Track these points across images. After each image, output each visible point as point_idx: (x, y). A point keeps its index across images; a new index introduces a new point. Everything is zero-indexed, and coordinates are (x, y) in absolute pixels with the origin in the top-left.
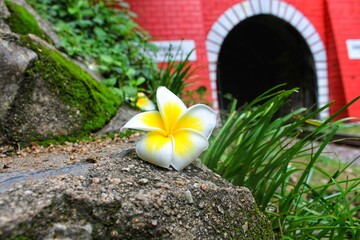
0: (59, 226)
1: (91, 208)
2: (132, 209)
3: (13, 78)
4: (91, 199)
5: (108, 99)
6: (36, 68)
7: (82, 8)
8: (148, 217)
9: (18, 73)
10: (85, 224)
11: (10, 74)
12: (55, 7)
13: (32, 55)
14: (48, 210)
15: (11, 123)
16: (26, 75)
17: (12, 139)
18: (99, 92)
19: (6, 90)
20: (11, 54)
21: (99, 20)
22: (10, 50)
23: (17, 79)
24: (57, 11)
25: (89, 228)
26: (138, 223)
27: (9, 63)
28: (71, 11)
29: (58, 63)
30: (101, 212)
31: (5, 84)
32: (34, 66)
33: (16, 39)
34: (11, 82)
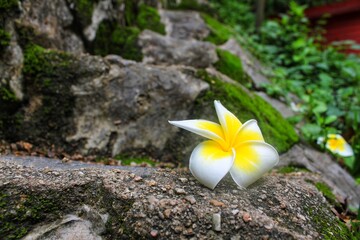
0: (87, 208)
1: (112, 199)
2: (138, 210)
3: (184, 105)
4: (114, 190)
5: (281, 133)
6: (206, 98)
7: (309, 55)
8: (148, 224)
9: (189, 101)
10: (104, 213)
11: (182, 102)
12: (282, 56)
13: (205, 86)
14: (80, 189)
15: (178, 144)
16: (196, 103)
17: (175, 158)
18: (272, 125)
19: (177, 114)
20: (186, 84)
21: (324, 65)
22: (186, 81)
23: (188, 106)
24: (283, 60)
25: (105, 217)
26: (139, 227)
27: (183, 92)
28: (296, 58)
29: (230, 95)
30: (119, 205)
31: (177, 110)
32: (204, 95)
33: (193, 72)
34: (182, 109)
